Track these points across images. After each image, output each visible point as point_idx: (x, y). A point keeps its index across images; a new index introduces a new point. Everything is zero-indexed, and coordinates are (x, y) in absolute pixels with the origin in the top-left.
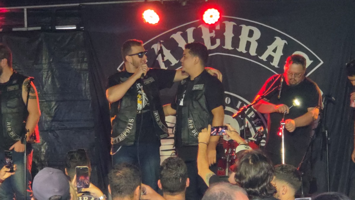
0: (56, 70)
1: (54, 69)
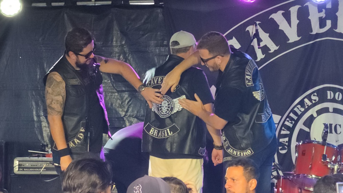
0: (129, 55)
1: (127, 53)
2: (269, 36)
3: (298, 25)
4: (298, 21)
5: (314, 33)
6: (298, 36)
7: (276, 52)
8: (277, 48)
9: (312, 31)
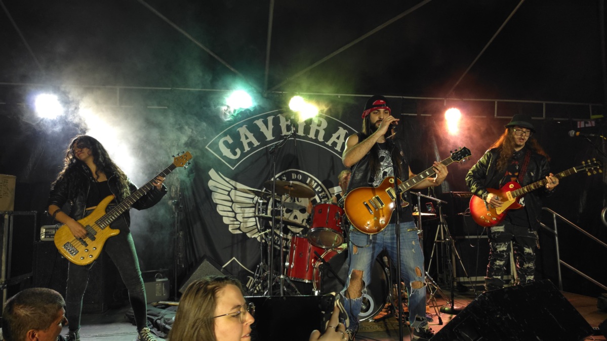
2: (254, 135)
3: (273, 129)
4: (273, 127)
5: (283, 134)
6: (273, 136)
7: (258, 147)
8: (258, 144)
9: (282, 134)
